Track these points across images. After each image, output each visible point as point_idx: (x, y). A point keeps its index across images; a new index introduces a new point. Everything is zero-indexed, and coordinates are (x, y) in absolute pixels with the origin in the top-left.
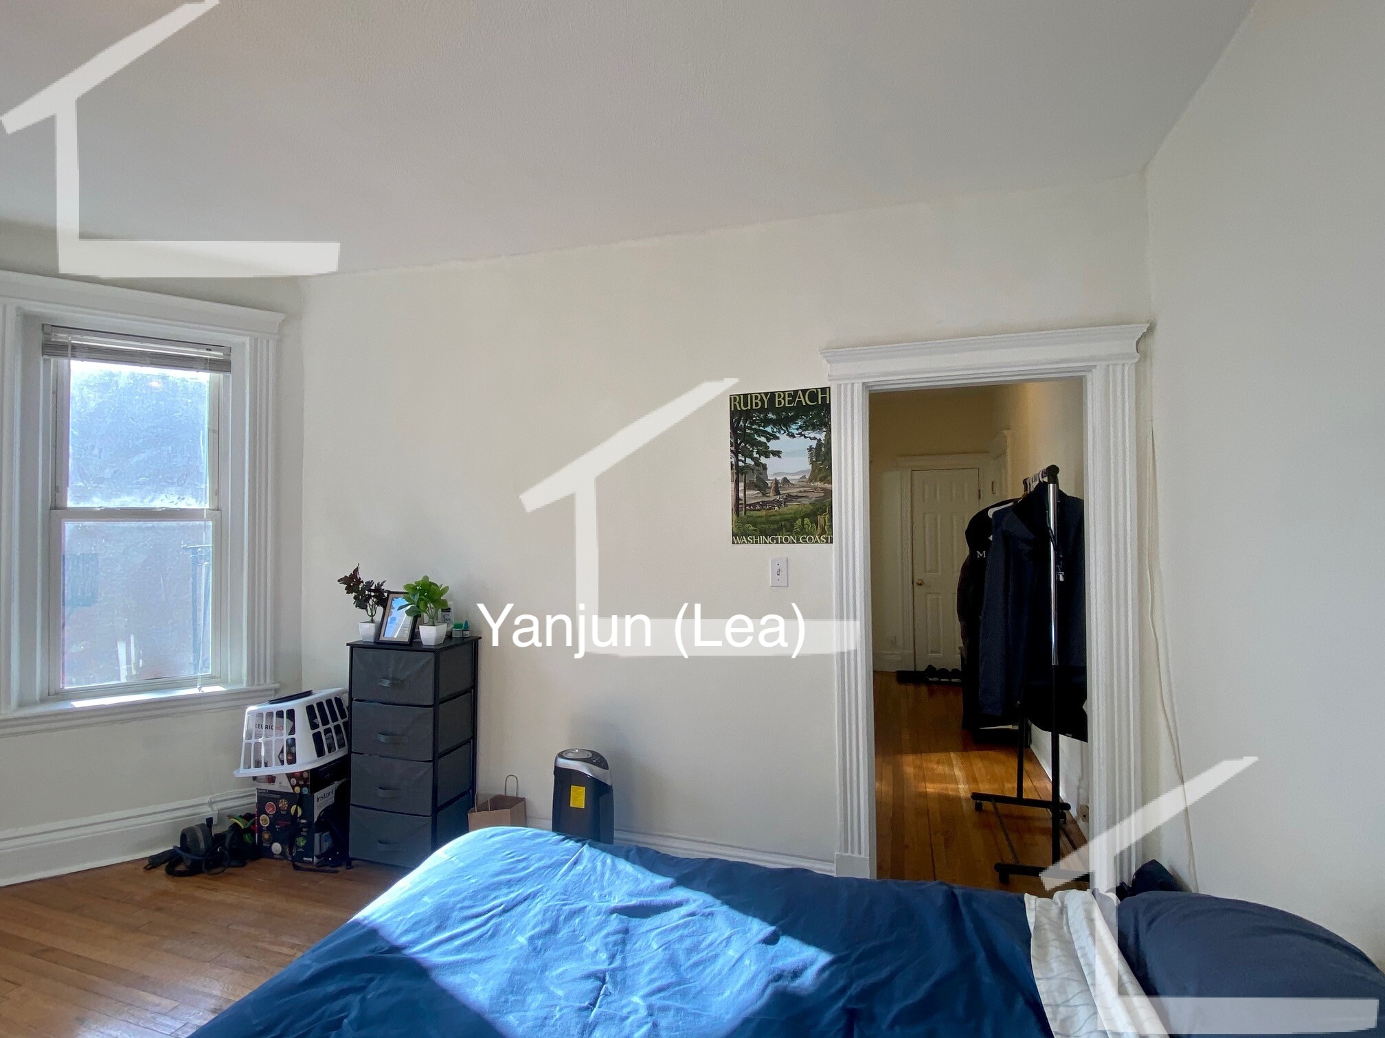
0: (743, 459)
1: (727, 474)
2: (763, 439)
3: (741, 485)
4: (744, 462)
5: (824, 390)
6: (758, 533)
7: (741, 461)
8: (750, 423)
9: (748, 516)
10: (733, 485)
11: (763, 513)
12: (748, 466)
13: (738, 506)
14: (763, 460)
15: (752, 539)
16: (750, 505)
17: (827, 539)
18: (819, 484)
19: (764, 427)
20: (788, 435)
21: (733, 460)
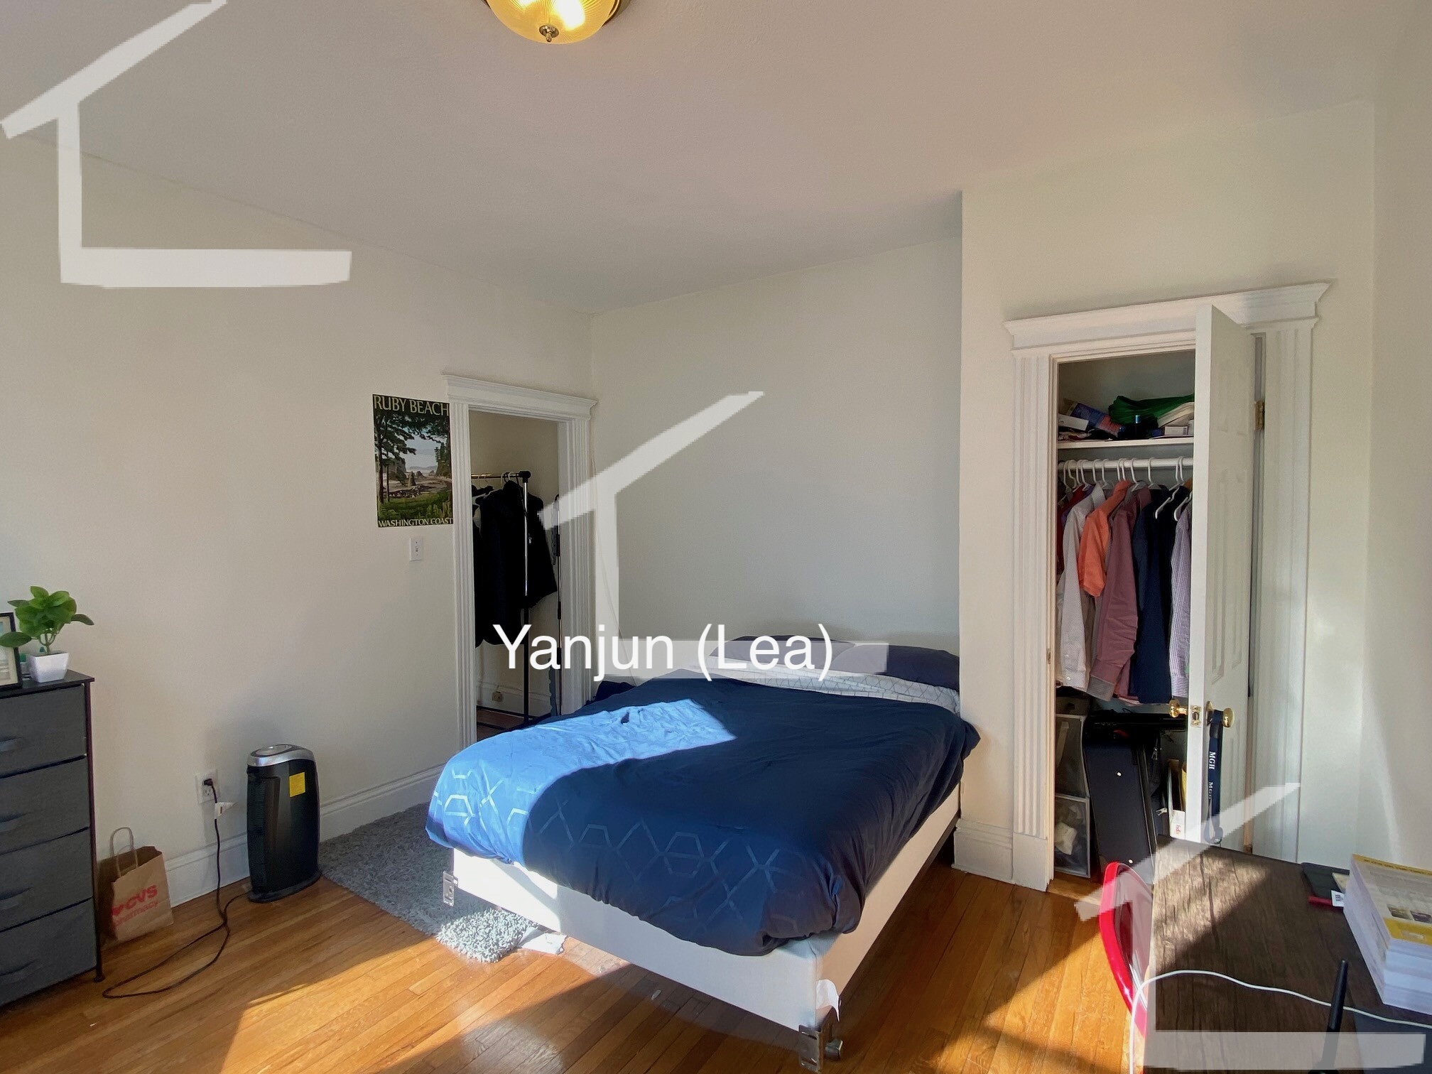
0: (386, 453)
1: (372, 465)
2: (402, 438)
3: (385, 476)
4: (386, 455)
5: (445, 405)
6: (399, 517)
7: (384, 454)
8: (391, 422)
9: (391, 503)
10: (378, 475)
11: (403, 500)
12: (389, 459)
13: (382, 493)
14: (402, 455)
15: (395, 522)
16: (392, 493)
17: (449, 520)
18: (442, 478)
19: (402, 427)
20: (420, 436)
21: (377, 453)
